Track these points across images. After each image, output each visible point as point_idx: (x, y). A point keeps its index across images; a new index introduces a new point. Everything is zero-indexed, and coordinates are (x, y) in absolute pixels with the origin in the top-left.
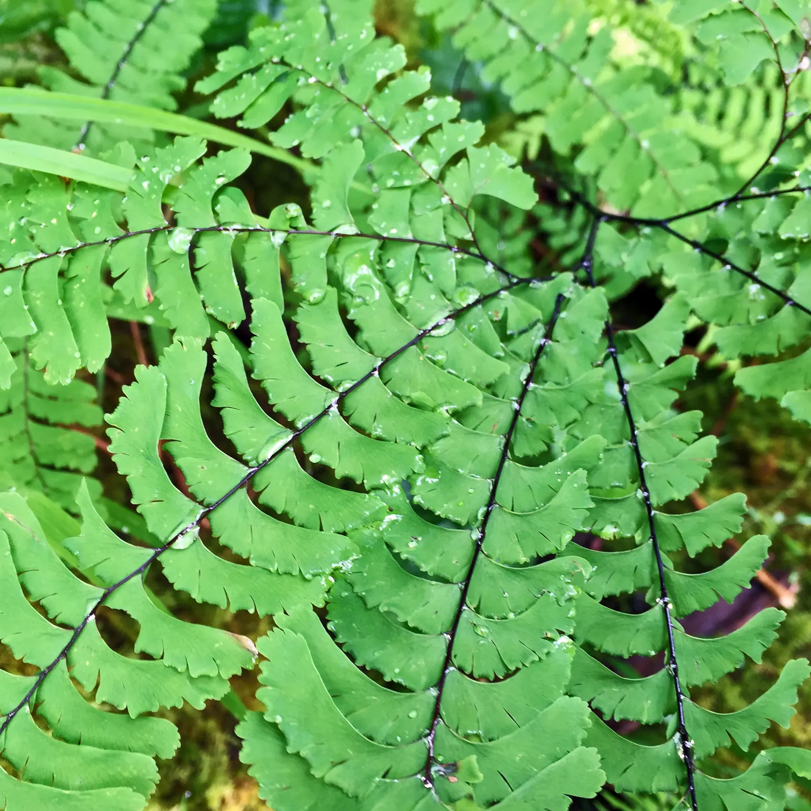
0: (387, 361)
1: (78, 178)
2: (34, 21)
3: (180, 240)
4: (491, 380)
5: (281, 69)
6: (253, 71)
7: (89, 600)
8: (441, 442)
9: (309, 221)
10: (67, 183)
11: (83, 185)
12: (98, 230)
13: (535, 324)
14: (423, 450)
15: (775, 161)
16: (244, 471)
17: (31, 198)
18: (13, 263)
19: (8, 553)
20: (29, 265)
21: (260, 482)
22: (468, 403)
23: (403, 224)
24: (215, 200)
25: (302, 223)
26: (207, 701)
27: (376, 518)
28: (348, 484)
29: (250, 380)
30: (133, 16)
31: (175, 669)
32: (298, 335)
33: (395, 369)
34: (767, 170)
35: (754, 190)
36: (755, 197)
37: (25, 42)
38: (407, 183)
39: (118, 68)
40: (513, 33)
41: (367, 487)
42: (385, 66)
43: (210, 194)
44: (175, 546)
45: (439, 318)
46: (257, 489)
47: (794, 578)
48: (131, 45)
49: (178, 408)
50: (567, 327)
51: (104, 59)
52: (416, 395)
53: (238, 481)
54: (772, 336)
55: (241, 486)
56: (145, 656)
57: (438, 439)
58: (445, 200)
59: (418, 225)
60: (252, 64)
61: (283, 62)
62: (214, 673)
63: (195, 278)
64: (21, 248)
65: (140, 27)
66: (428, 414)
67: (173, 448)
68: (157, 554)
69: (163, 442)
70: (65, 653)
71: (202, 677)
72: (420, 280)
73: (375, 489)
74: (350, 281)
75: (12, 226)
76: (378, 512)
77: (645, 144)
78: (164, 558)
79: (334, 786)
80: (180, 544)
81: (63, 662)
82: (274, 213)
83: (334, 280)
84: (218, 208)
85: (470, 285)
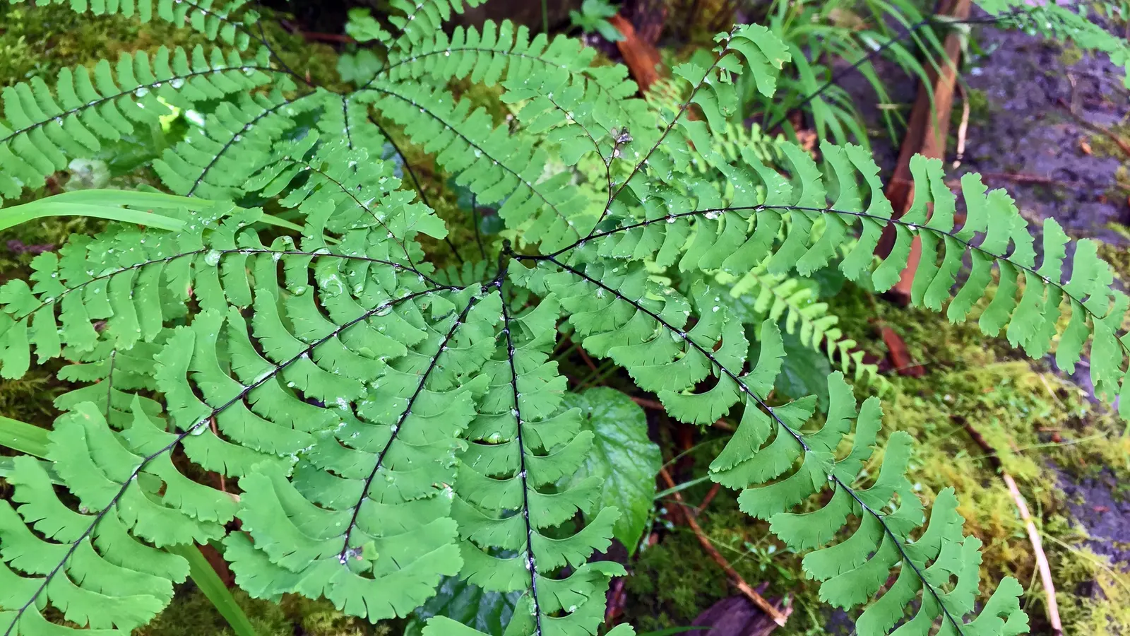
0: (343, 327)
1: (150, 225)
2: (139, 161)
3: (213, 258)
4: (416, 343)
5: (289, 163)
6: (271, 165)
7: (133, 466)
8: (379, 380)
9: (298, 247)
10: (142, 228)
11: (153, 230)
12: (160, 254)
13: (451, 313)
14: (367, 385)
15: (609, 212)
16: (243, 388)
17: (117, 238)
18: (103, 274)
19: (84, 438)
20: (112, 275)
21: (253, 398)
22: (398, 355)
23: (361, 250)
24: (237, 234)
25: (293, 247)
26: (209, 540)
27: (331, 425)
28: (312, 401)
29: (250, 337)
30: (210, 151)
31: (188, 516)
32: (287, 313)
33: (350, 335)
34: (604, 219)
35: (599, 232)
36: (601, 235)
37: (131, 175)
38: (365, 226)
39: (196, 183)
40: (478, 153)
41: (326, 405)
42: (354, 160)
43: (234, 232)
44: (193, 433)
45: (382, 304)
46: (250, 403)
47: (787, 600)
48: (207, 169)
49: (201, 351)
50: (475, 316)
51: (186, 178)
52: (362, 349)
53: (238, 395)
54: (610, 318)
55: (240, 397)
56: (168, 505)
57: (377, 378)
58: (390, 236)
59: (371, 250)
60: (272, 161)
61: (290, 159)
62: (214, 520)
63: (221, 283)
64: (109, 265)
65: (215, 157)
66: (371, 361)
67: (196, 377)
68: (181, 438)
69: (189, 373)
70: (116, 500)
71: (205, 522)
72: (371, 284)
73: (330, 407)
74: (323, 283)
75: (104, 254)
76: (333, 420)
77: (571, 223)
78: (185, 441)
79: (284, 569)
80: (197, 432)
81: (114, 506)
82: (275, 242)
83: (313, 281)
84: (239, 239)
85: (407, 287)
